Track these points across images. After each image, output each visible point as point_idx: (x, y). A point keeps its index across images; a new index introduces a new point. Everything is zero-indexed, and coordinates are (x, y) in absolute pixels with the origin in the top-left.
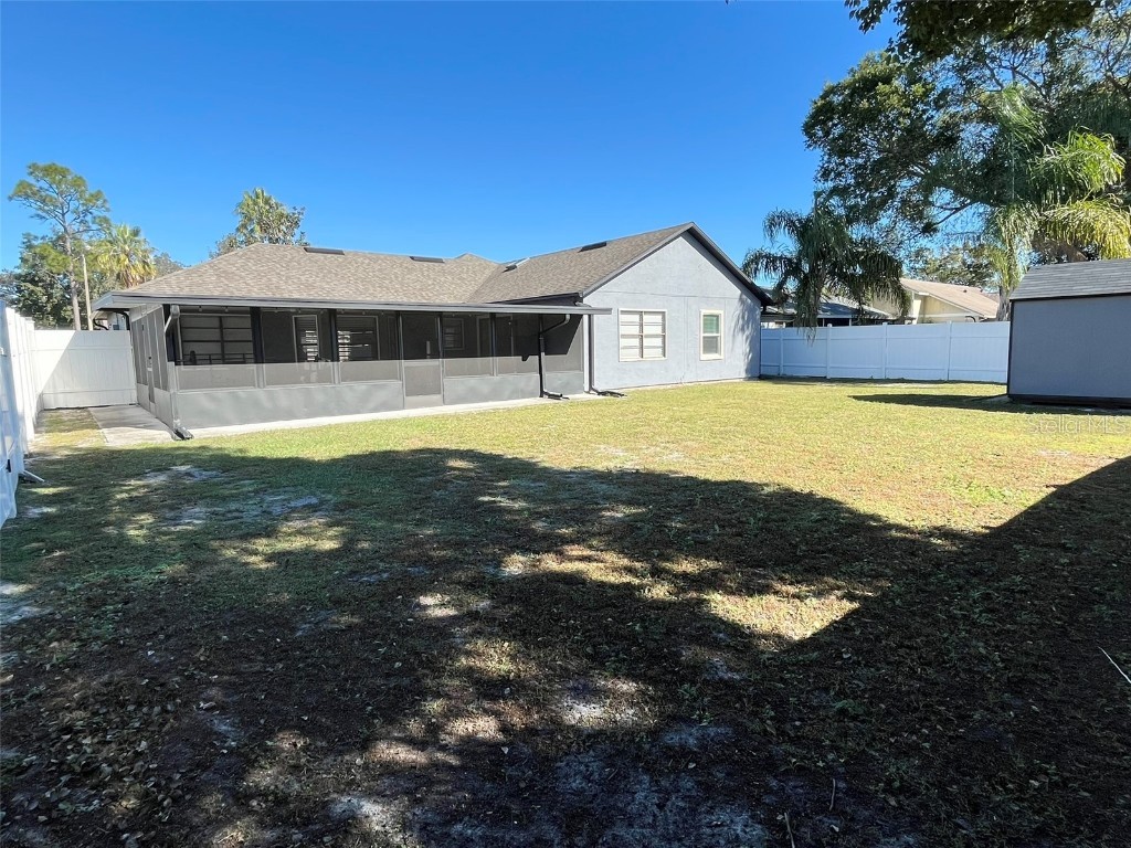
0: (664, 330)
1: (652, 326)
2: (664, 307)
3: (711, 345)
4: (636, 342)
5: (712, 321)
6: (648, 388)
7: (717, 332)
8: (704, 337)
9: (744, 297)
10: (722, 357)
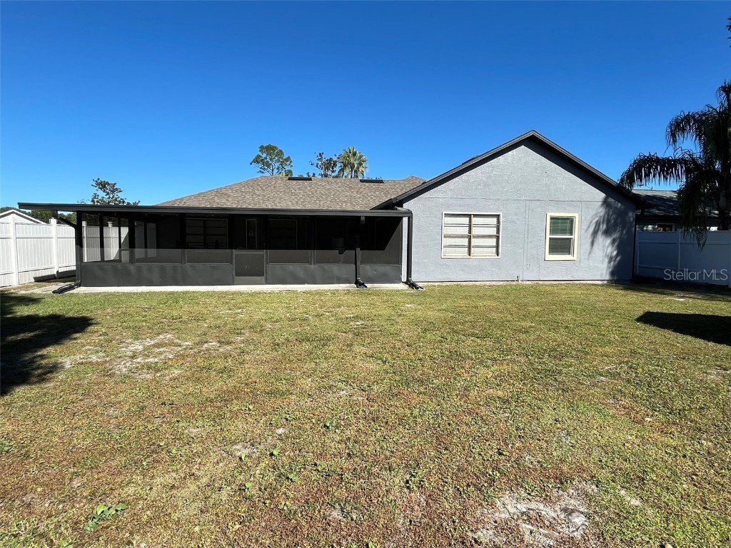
0: (498, 231)
1: (484, 227)
2: (498, 210)
3: (561, 246)
4: (465, 241)
5: (562, 225)
6: (477, 283)
7: (571, 234)
8: (550, 238)
9: (611, 200)
10: (575, 258)
